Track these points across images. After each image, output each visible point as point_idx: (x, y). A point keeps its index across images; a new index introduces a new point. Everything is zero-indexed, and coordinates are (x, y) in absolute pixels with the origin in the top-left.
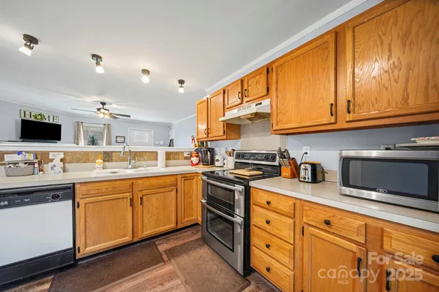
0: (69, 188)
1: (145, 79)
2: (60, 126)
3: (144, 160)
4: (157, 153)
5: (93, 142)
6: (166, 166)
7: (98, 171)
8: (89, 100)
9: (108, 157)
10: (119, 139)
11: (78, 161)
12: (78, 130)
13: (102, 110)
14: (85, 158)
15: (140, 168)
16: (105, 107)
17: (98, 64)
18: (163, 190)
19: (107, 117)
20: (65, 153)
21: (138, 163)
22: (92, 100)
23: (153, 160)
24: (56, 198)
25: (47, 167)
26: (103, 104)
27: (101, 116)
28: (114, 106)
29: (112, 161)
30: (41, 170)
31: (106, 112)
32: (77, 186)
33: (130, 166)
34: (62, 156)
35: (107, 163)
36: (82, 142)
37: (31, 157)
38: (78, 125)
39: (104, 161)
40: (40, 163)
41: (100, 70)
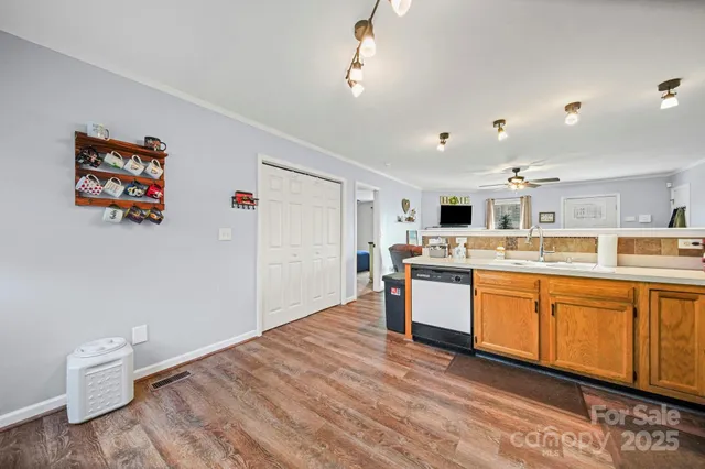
0: (468, 273)
1: (572, 119)
2: (471, 207)
3: (568, 251)
4: (596, 240)
5: (505, 225)
6: (619, 265)
7: (498, 260)
8: (497, 170)
9: (511, 244)
10: (544, 218)
11: (480, 247)
12: (489, 210)
13: (513, 180)
14: (486, 244)
15: (560, 263)
16: (519, 174)
17: (500, 129)
18: (598, 304)
19: (521, 187)
20: (469, 238)
21: (555, 255)
22: (502, 170)
23: (588, 251)
24: (458, 280)
25: (454, 251)
26: (516, 170)
27: (514, 187)
28: (531, 169)
29: (516, 249)
30: (450, 254)
31: (520, 181)
32: (475, 273)
33: (542, 259)
34: (465, 241)
35: (510, 252)
36: (493, 225)
37: (443, 242)
38: (489, 203)
39: (507, 249)
40: (449, 247)
41: (502, 136)
